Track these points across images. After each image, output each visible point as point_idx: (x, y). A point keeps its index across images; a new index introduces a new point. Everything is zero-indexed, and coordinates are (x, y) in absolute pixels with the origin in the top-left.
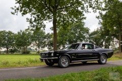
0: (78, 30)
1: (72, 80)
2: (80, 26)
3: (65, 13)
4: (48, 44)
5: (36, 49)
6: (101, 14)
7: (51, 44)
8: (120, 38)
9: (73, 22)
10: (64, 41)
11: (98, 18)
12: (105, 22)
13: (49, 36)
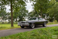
0: (23, 11)
1: (21, 36)
2: (24, 9)
3: (17, 2)
4: (8, 18)
5: (2, 21)
6: (33, 3)
7: (10, 18)
8: (41, 15)
9: (21, 7)
10: (16, 17)
11: (32, 5)
12: (35, 7)
13: (8, 14)
